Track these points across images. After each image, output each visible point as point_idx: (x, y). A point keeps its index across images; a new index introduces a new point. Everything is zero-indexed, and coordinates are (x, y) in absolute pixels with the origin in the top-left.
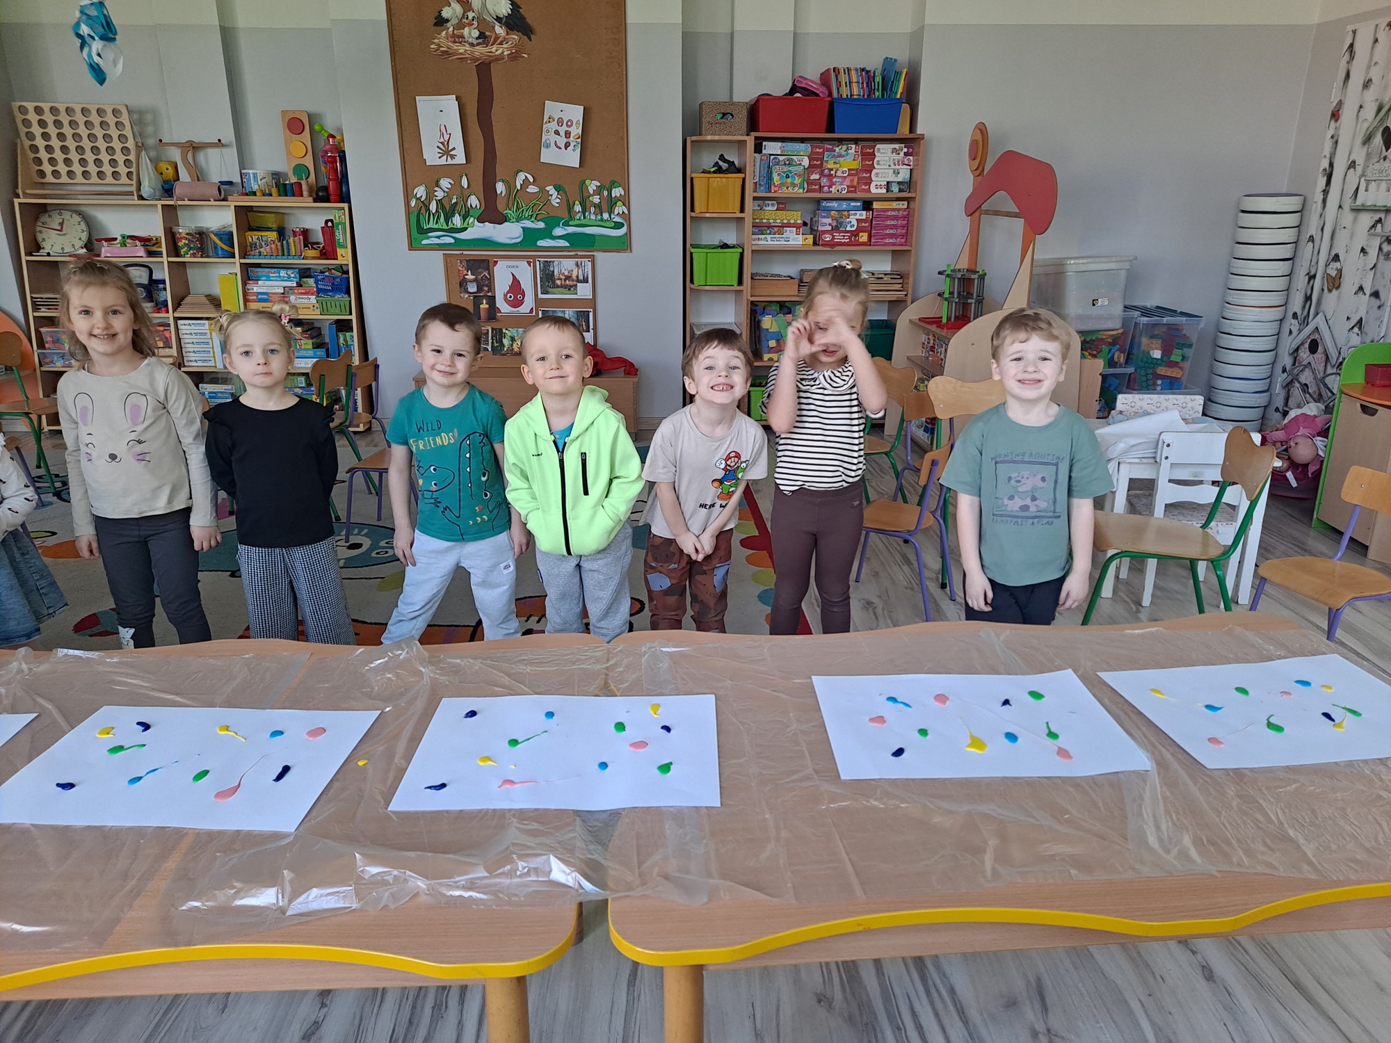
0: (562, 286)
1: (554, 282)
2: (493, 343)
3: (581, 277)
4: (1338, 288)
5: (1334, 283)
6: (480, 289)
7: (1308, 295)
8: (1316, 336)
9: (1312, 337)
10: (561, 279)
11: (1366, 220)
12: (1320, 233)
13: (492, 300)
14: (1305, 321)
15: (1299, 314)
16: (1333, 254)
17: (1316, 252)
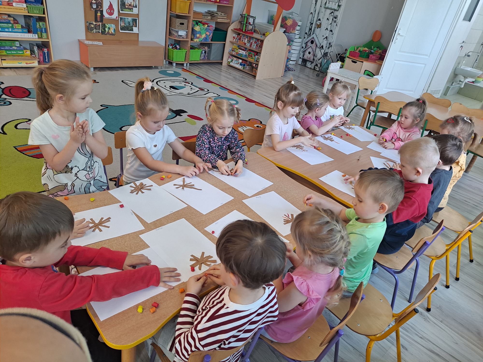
0: (128, 8)
1: (125, 7)
2: (102, 30)
3: (134, 5)
4: (320, 28)
5: (319, 26)
6: (97, 7)
7: (311, 28)
8: (313, 40)
9: (312, 40)
10: (127, 5)
11: (329, 11)
12: (314, 12)
13: (102, 12)
14: (310, 35)
15: (307, 33)
16: (318, 18)
17: (313, 17)
